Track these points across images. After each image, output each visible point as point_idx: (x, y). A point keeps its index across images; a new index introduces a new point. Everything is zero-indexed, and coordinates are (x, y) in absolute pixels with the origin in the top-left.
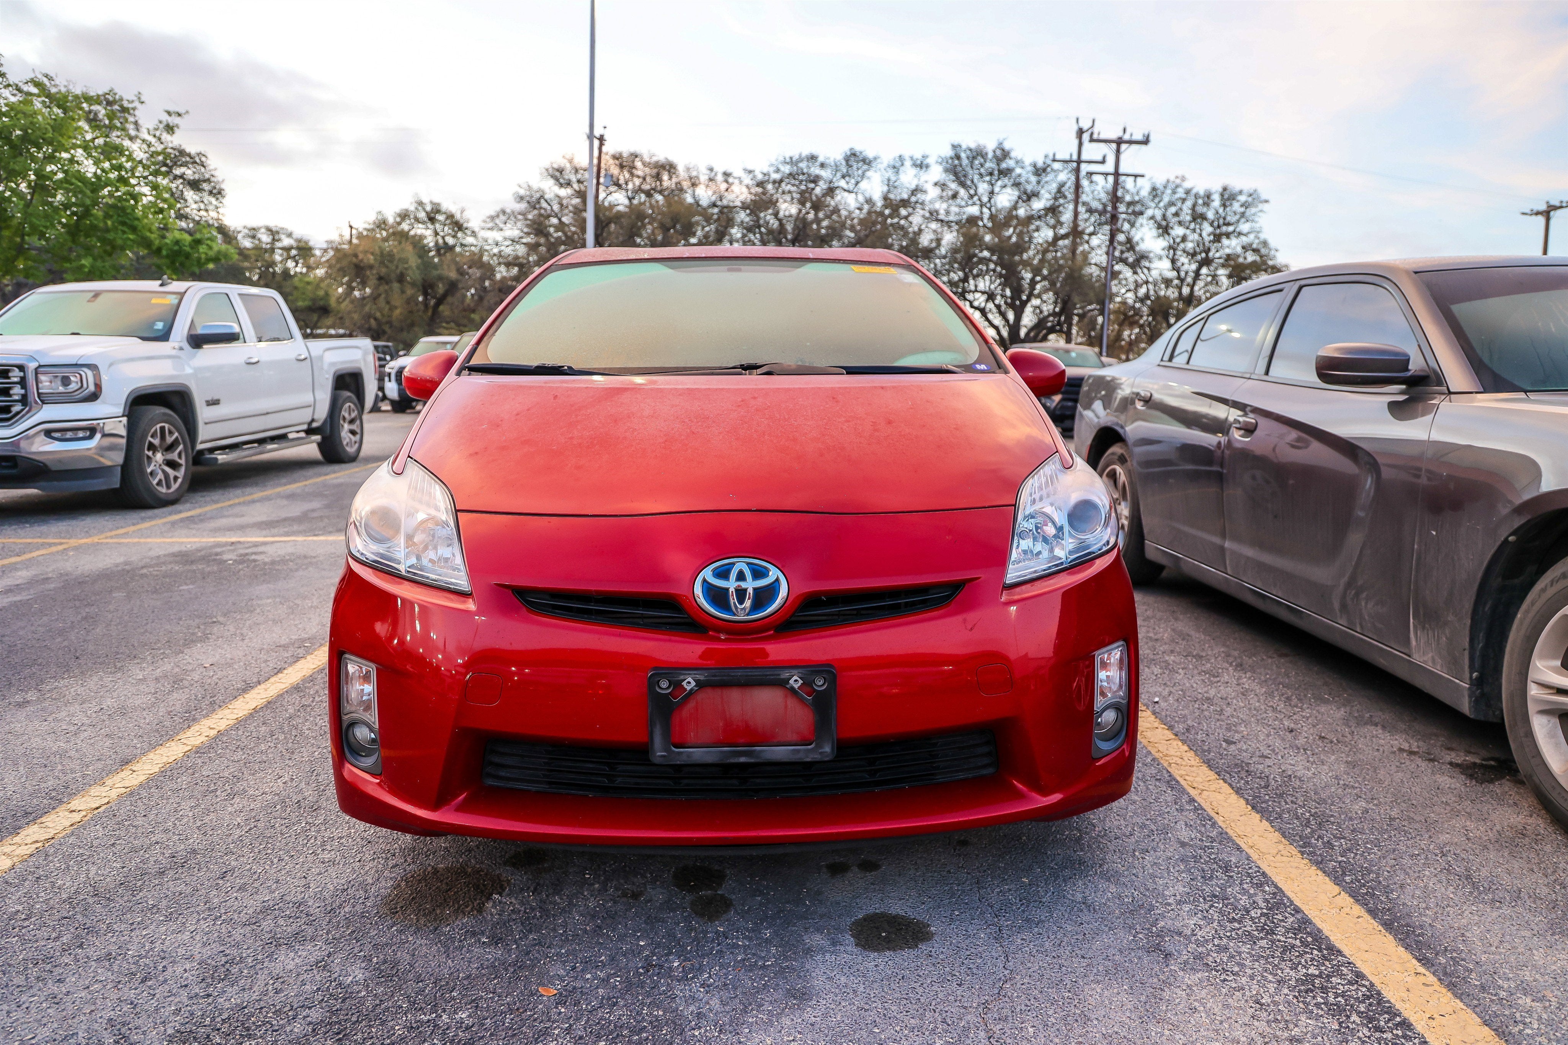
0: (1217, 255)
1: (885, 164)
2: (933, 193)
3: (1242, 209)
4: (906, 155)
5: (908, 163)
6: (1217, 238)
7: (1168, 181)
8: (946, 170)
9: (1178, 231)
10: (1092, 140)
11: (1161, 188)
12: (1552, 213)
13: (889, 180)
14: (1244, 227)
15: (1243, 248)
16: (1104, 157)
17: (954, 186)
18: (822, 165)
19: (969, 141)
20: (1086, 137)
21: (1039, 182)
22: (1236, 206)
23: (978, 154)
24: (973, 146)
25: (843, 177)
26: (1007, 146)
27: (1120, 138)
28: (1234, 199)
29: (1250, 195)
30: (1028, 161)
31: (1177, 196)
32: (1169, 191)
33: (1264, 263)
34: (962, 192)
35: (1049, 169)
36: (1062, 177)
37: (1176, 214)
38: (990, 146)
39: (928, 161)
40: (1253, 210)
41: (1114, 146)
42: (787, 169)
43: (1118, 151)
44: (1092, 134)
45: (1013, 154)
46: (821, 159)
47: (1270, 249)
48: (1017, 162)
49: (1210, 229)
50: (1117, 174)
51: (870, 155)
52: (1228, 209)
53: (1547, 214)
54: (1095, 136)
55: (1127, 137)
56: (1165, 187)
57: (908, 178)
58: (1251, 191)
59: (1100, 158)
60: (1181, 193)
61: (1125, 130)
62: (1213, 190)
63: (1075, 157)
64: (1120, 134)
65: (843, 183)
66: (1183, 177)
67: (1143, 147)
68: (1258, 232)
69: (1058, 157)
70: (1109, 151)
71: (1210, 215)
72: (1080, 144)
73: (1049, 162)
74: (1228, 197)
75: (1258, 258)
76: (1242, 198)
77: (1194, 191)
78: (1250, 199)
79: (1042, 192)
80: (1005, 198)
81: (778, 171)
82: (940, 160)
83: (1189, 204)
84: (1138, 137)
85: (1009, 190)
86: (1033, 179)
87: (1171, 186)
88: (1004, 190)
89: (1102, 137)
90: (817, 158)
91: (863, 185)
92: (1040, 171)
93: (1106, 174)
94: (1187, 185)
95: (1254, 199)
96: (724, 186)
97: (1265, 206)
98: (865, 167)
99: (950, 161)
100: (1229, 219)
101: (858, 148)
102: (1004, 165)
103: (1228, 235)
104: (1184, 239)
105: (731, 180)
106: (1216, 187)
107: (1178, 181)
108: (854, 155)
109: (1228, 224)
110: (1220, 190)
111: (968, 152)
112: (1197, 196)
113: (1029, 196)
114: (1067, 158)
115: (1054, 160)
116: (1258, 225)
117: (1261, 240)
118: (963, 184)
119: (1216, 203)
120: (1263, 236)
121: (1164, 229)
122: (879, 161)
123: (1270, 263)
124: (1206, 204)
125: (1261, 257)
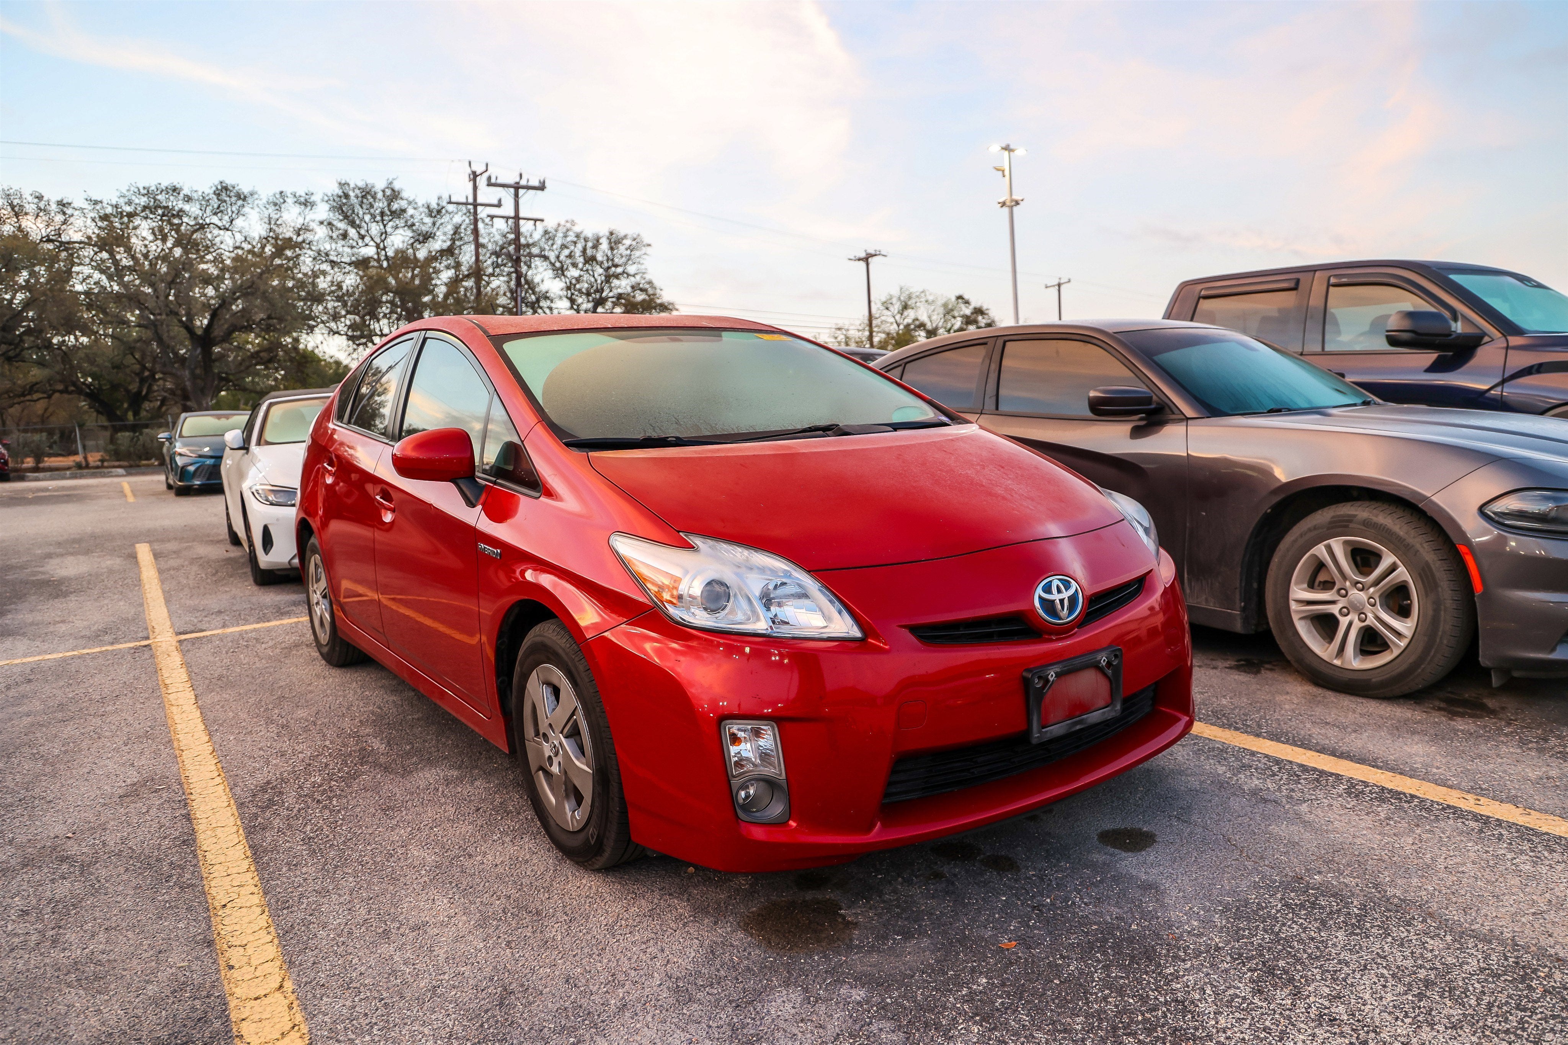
0: (611, 294)
1: (264, 201)
2: (321, 232)
3: (628, 252)
4: (288, 191)
5: (290, 200)
6: (608, 279)
7: (559, 225)
8: (333, 209)
9: (573, 273)
10: (490, 184)
11: (553, 231)
12: (870, 260)
13: (270, 218)
14: (631, 269)
15: (633, 287)
16: (500, 201)
17: (342, 225)
18: (188, 199)
19: (357, 180)
20: (482, 181)
21: (434, 224)
22: (622, 249)
23: (366, 193)
24: (361, 184)
25: (215, 214)
26: (397, 186)
27: (518, 183)
28: (620, 243)
29: (634, 240)
30: (421, 202)
31: (569, 239)
32: (560, 235)
33: (652, 300)
34: (352, 232)
35: (444, 211)
36: (457, 219)
37: (570, 256)
38: (379, 186)
39: (313, 198)
40: (637, 253)
41: (512, 190)
42: (143, 201)
43: (516, 195)
44: (489, 178)
45: (404, 194)
46: (186, 191)
47: (655, 288)
48: (410, 203)
49: (601, 271)
50: (517, 218)
51: (245, 189)
52: (615, 252)
53: (866, 259)
54: (493, 181)
55: (523, 182)
56: (556, 231)
57: (292, 217)
58: (635, 236)
59: (496, 202)
60: (571, 237)
61: (521, 175)
62: (601, 234)
63: (471, 200)
64: (518, 180)
65: (215, 220)
66: (573, 221)
67: (539, 192)
68: (644, 273)
69: (453, 200)
70: (507, 197)
71: (599, 257)
72: (475, 188)
73: (444, 204)
74: (615, 241)
75: (647, 298)
76: (627, 242)
77: (582, 236)
78: (634, 243)
79: (438, 234)
80: (399, 239)
81: (129, 203)
82: (326, 198)
83: (580, 246)
84: (535, 182)
85: (400, 231)
86: (428, 220)
87: (562, 230)
88: (398, 231)
89: (499, 181)
90: (181, 189)
91: (239, 222)
92: (436, 213)
93: (507, 218)
94: (577, 229)
95: (637, 244)
96: (59, 218)
97: (648, 250)
98: (240, 202)
99: (337, 199)
100: (616, 260)
101: (229, 181)
102: (395, 206)
103: (617, 276)
104: (578, 280)
105: (69, 211)
106: (604, 232)
107: (568, 225)
108: (226, 188)
109: (616, 266)
110: (608, 234)
111: (357, 191)
112: (586, 240)
113: (426, 237)
114: (464, 200)
115: (450, 202)
116: (643, 267)
117: (647, 279)
118: (352, 224)
119: (604, 246)
120: (648, 277)
121: (560, 271)
122: (256, 196)
123: (659, 301)
124: (595, 247)
125: (649, 296)
